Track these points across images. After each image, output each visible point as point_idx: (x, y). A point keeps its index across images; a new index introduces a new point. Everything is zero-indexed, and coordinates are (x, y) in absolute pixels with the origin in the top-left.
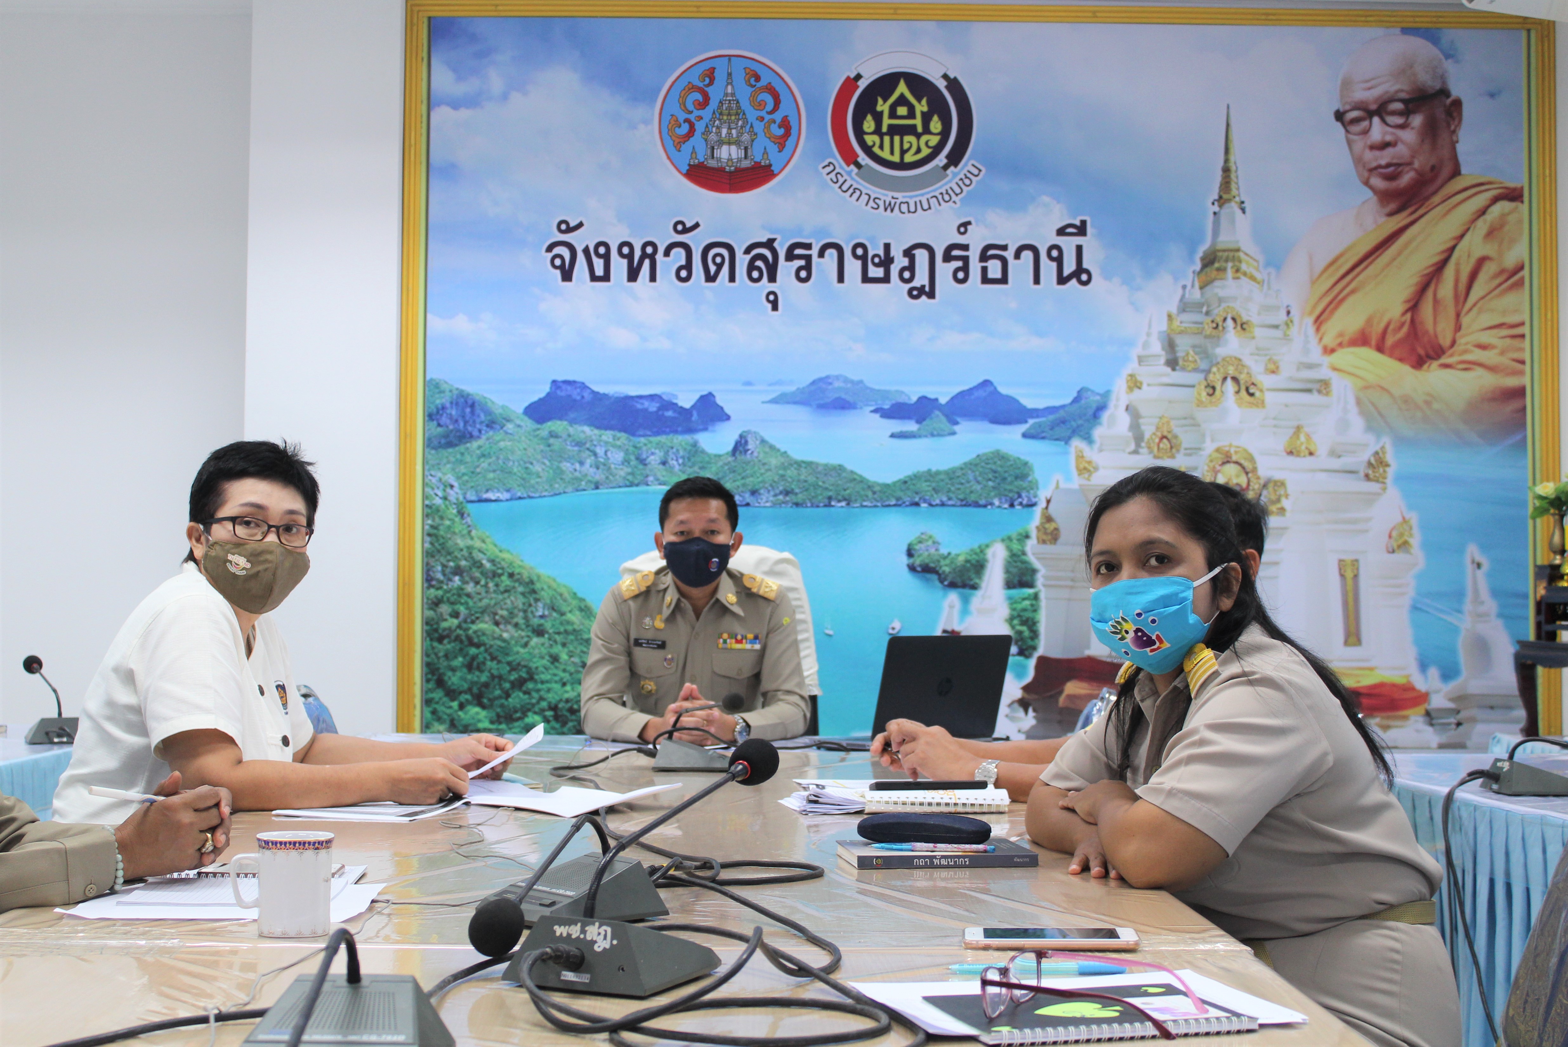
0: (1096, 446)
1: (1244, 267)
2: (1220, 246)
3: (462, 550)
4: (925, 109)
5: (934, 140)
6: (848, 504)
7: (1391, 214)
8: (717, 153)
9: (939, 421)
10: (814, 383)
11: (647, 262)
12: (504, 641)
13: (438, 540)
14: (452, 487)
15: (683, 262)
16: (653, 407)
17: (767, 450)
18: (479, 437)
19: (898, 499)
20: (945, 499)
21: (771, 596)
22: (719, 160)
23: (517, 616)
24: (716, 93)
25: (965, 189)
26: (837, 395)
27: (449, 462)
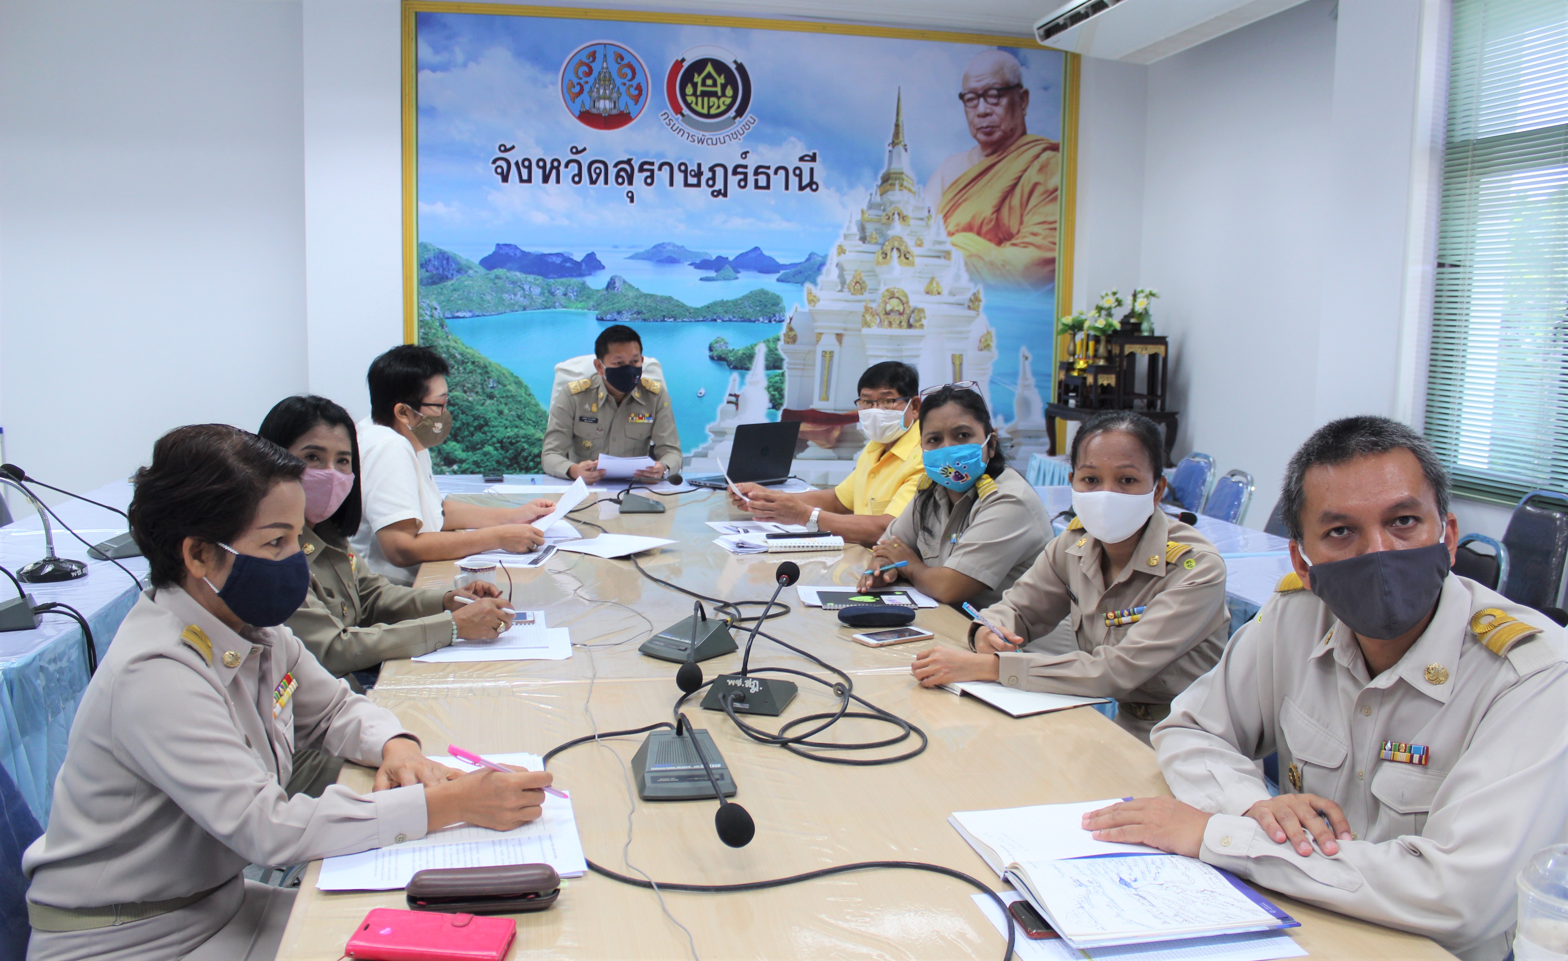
0: (819, 287)
1: (905, 183)
2: (892, 171)
3: (442, 348)
4: (723, 81)
5: (728, 101)
6: (675, 320)
7: (988, 156)
8: (597, 105)
9: (728, 271)
10: (655, 247)
11: (554, 172)
12: (470, 402)
13: (428, 342)
14: (436, 309)
15: (576, 172)
16: (558, 261)
17: (627, 287)
18: (452, 279)
19: (704, 317)
20: (731, 317)
21: (657, 391)
22: (598, 109)
23: (477, 387)
24: (596, 67)
25: (746, 132)
26: (668, 255)
27: (433, 294)
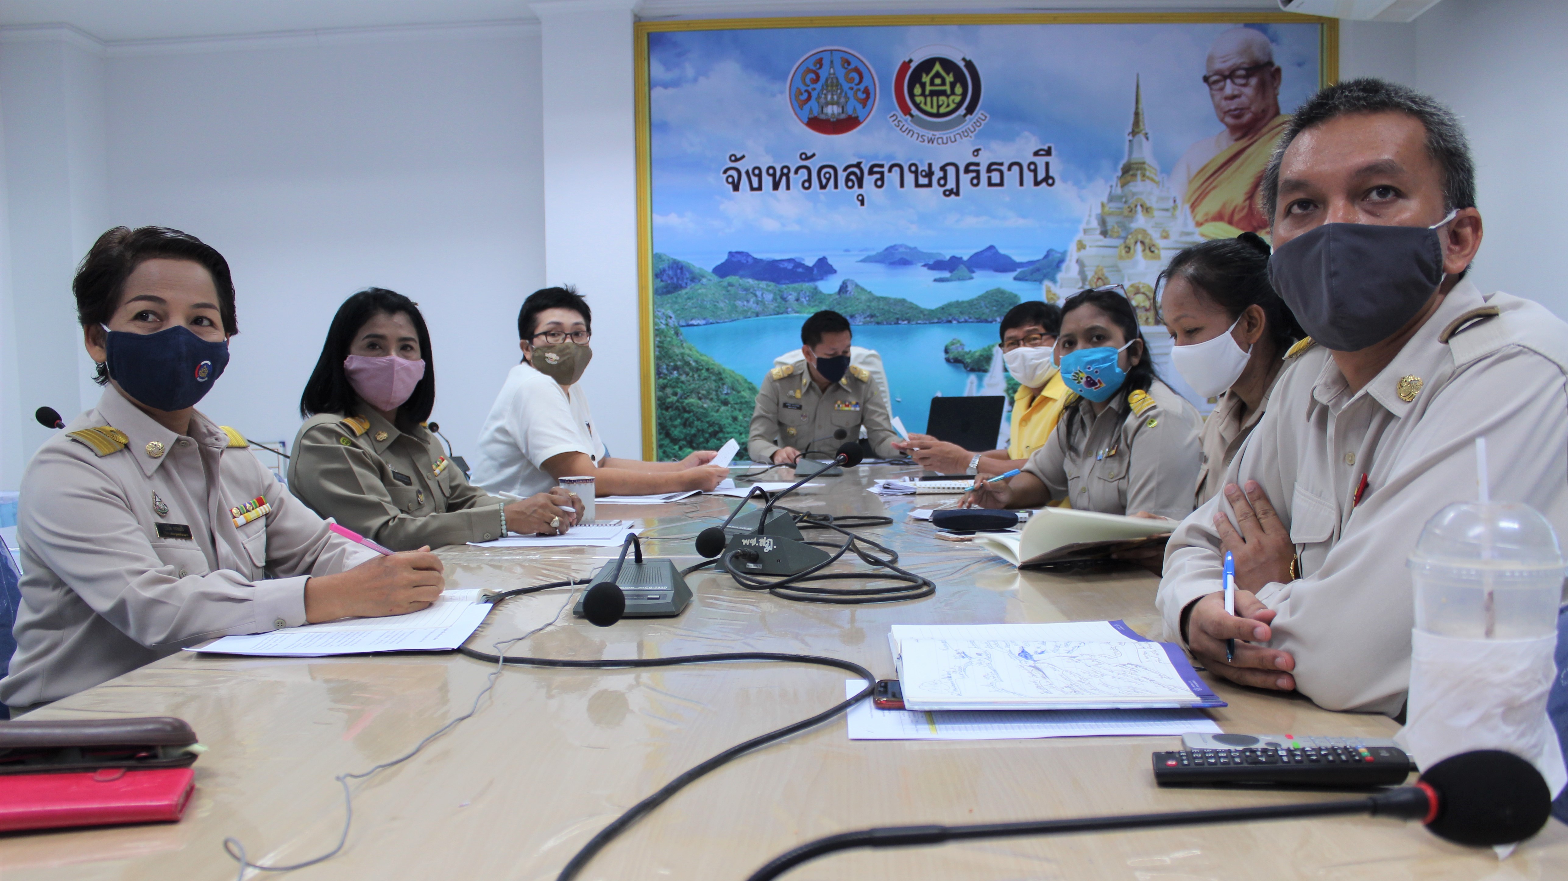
0: (1059, 284)
1: (1148, 173)
2: (1133, 161)
3: (677, 355)
4: (952, 80)
5: (958, 99)
6: (909, 322)
7: (1237, 140)
8: (825, 110)
9: (963, 270)
10: (887, 249)
11: (784, 179)
12: (705, 409)
13: (663, 350)
14: (671, 318)
15: (806, 177)
16: (790, 266)
17: (859, 290)
18: (686, 287)
19: (939, 319)
20: (967, 318)
22: (826, 114)
23: (711, 394)
24: (823, 73)
25: (977, 129)
26: (900, 256)
27: (668, 303)
